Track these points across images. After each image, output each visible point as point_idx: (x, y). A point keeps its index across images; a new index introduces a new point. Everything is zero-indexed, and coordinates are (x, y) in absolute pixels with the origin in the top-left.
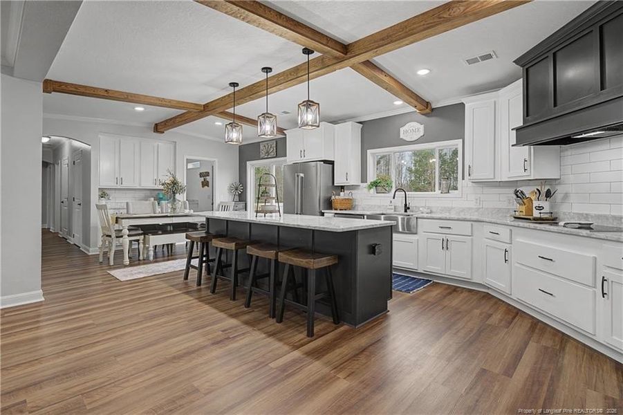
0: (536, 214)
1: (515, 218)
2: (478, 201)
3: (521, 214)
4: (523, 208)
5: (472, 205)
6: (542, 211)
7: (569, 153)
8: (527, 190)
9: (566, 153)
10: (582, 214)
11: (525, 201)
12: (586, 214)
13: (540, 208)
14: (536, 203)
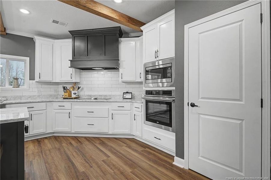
0: (73, 96)
1: (64, 98)
2: (39, 92)
3: (66, 96)
4: (67, 94)
5: (36, 94)
6: (76, 95)
7: (84, 73)
8: (68, 87)
9: (82, 73)
10: (89, 95)
11: (68, 91)
12: (91, 95)
13: (75, 94)
14: (73, 92)
